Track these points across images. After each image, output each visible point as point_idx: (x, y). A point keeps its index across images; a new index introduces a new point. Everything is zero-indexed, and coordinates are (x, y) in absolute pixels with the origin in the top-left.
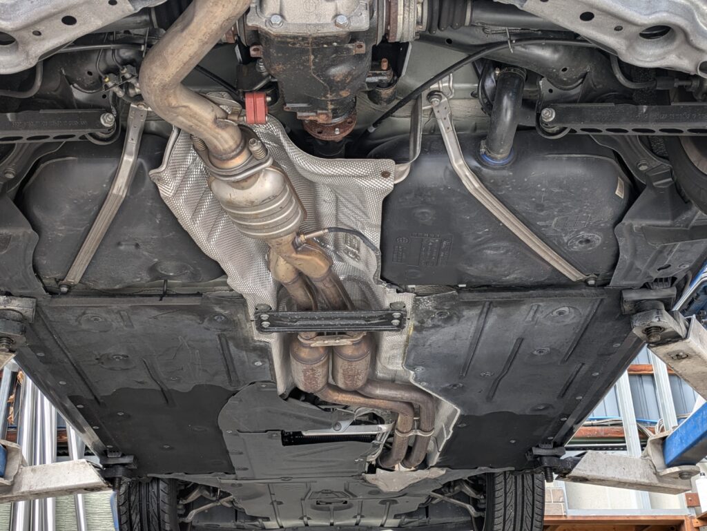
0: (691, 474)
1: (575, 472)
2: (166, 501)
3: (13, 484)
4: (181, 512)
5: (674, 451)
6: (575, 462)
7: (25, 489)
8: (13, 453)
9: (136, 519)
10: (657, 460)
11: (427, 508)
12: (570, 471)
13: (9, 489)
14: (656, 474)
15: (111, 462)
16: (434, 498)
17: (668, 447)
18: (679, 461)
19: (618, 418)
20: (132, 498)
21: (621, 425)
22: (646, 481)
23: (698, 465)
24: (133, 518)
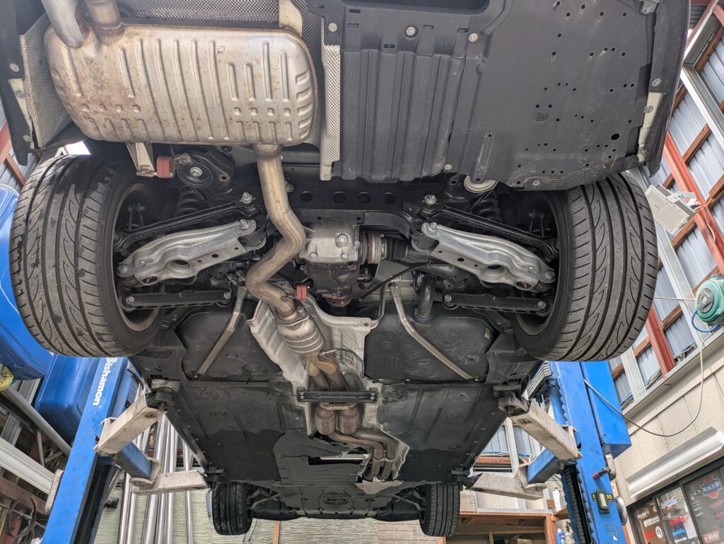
0: (542, 488)
1: (476, 485)
2: (240, 496)
3: (154, 483)
4: (249, 503)
5: (532, 474)
6: (476, 479)
7: (160, 487)
8: (155, 465)
9: (222, 506)
10: (523, 480)
11: (392, 505)
12: (473, 484)
13: (151, 486)
14: (523, 487)
15: (211, 472)
16: (396, 499)
17: (529, 472)
18: (535, 480)
19: (507, 452)
20: (221, 494)
21: (509, 456)
22: (517, 492)
23: (546, 483)
24: (221, 506)
